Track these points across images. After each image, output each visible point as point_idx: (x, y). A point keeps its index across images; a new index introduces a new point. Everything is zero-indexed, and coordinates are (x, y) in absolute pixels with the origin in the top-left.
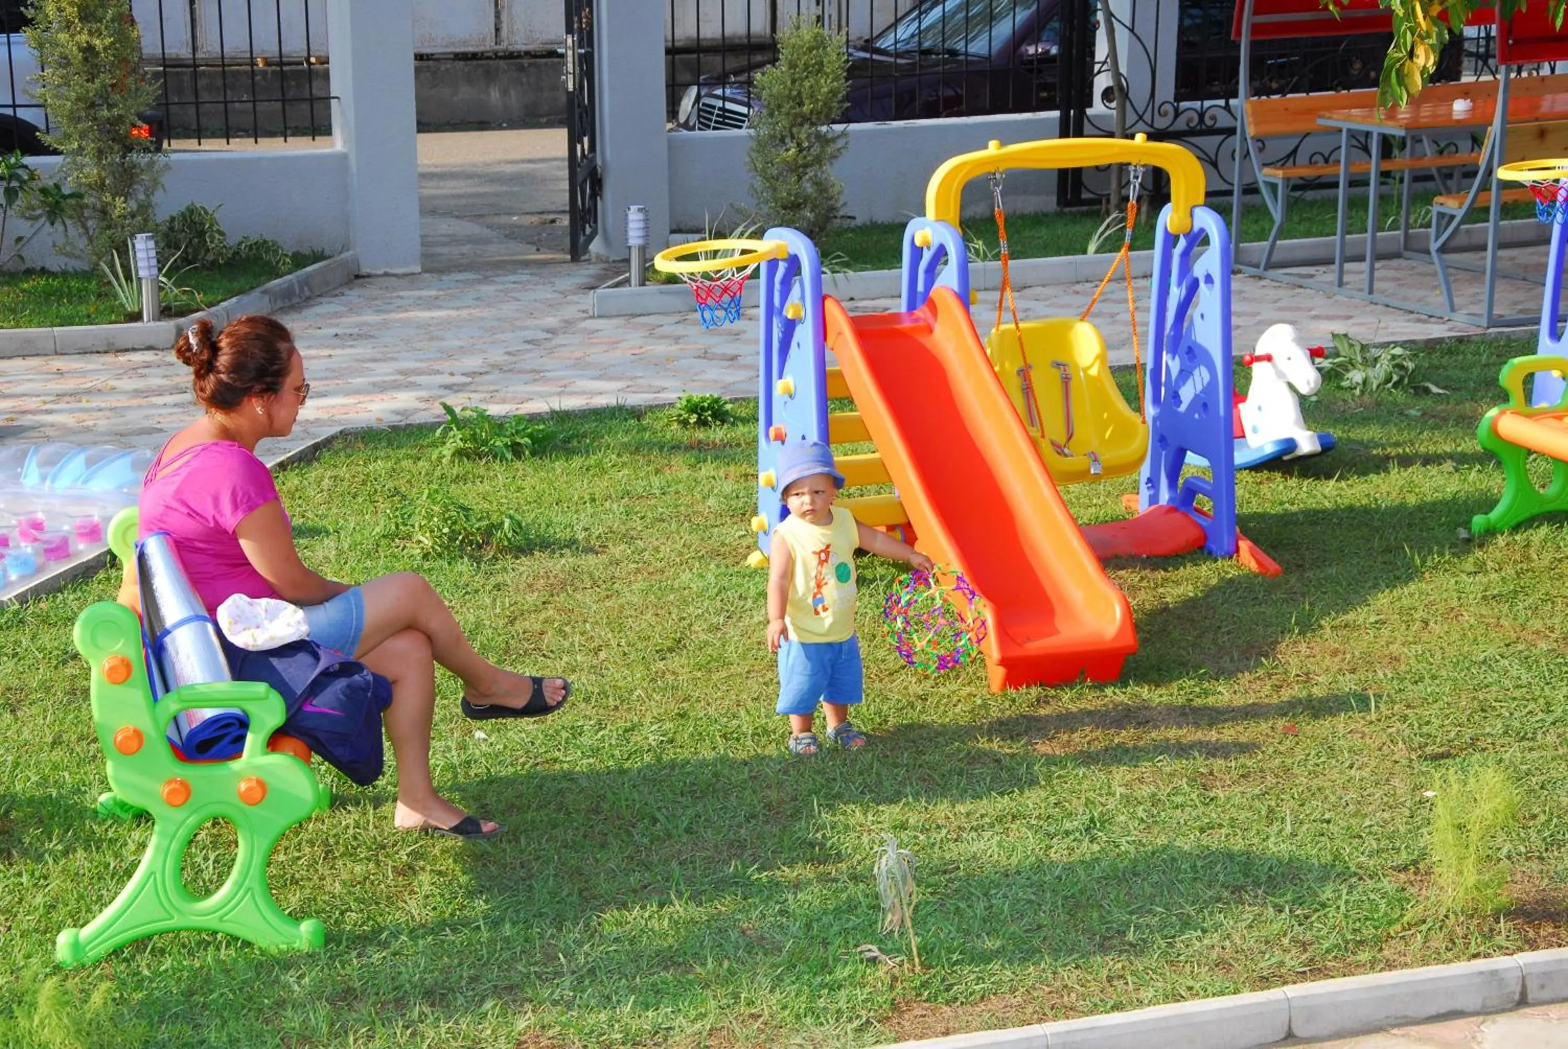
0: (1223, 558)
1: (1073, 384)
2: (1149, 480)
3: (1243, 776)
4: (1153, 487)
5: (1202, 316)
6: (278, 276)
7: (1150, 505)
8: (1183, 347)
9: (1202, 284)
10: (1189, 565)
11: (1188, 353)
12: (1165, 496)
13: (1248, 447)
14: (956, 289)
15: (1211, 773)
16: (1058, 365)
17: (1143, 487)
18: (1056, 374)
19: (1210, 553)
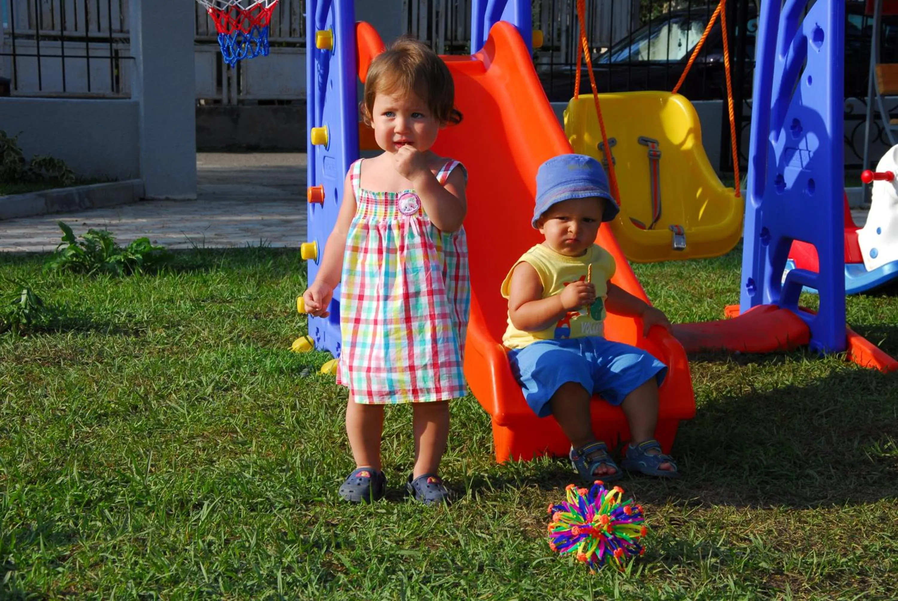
0: (831, 353)
1: (662, 163)
2: (751, 282)
3: (830, 577)
4: (755, 289)
5: (810, 80)
6: (62, 186)
7: (752, 306)
8: (789, 120)
9: (810, 42)
10: (787, 359)
11: (793, 128)
12: (768, 298)
13: (865, 270)
14: (516, 23)
15: (779, 571)
16: (644, 141)
17: (744, 290)
18: (643, 150)
19: (815, 351)
